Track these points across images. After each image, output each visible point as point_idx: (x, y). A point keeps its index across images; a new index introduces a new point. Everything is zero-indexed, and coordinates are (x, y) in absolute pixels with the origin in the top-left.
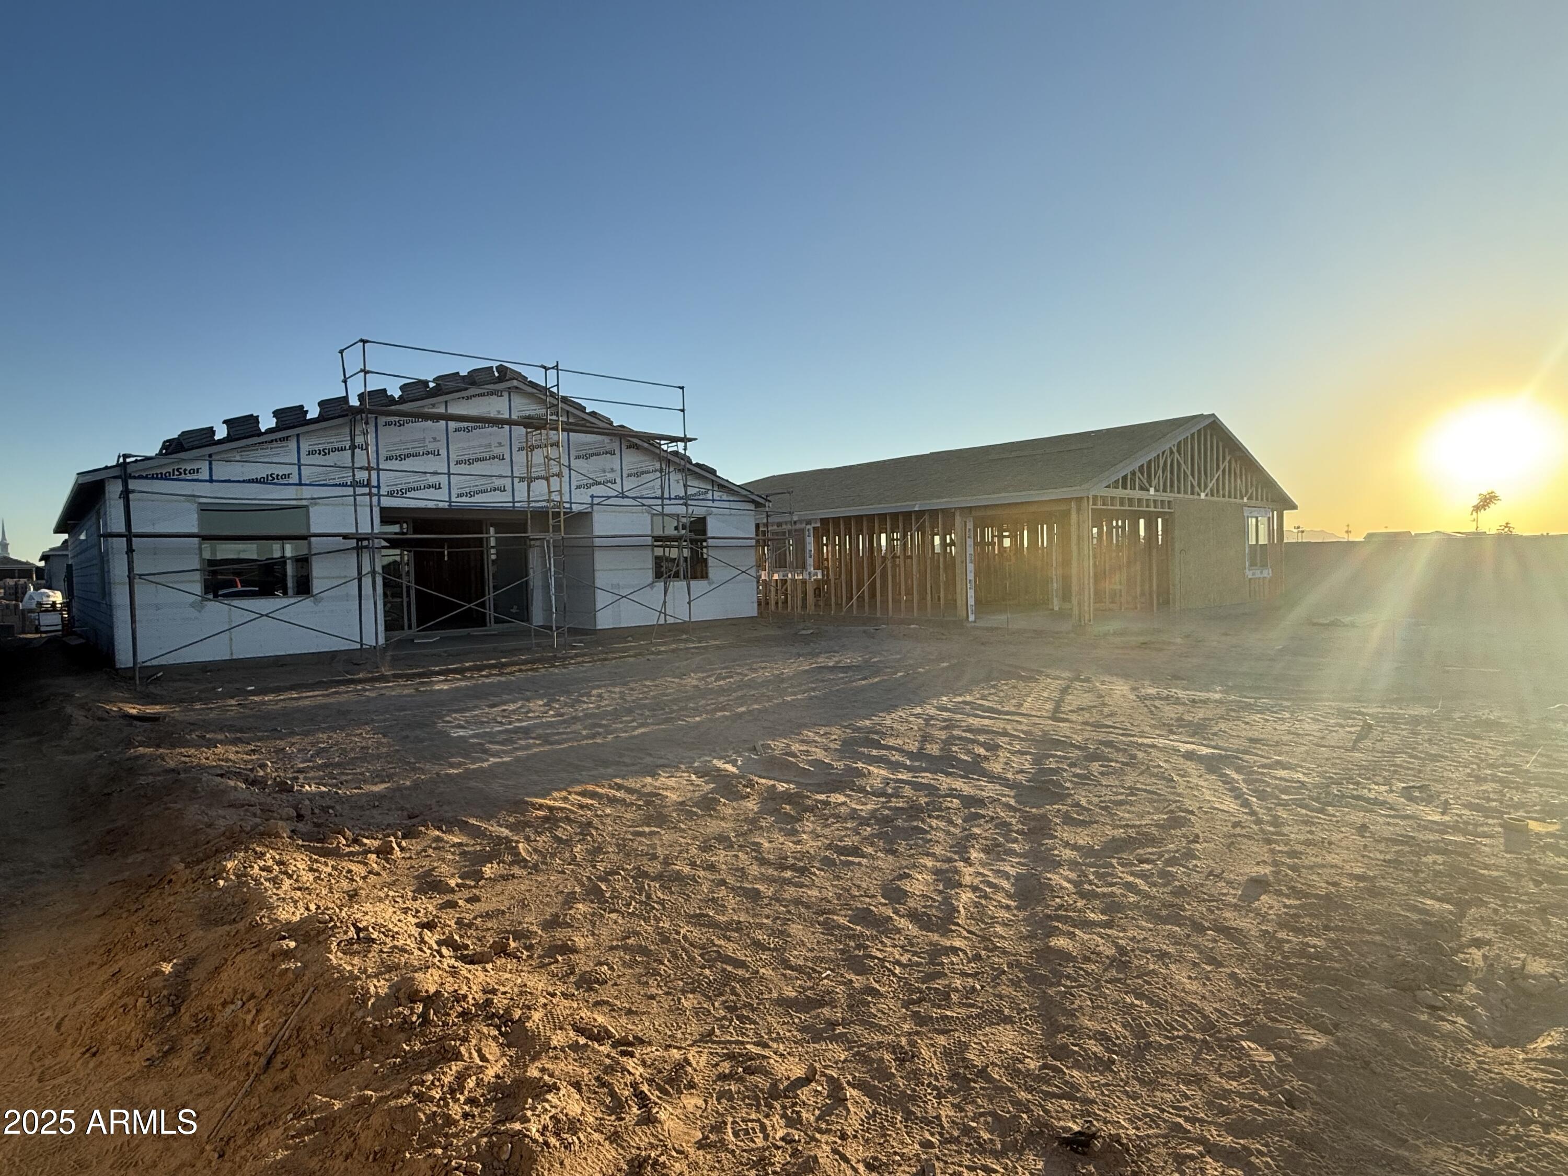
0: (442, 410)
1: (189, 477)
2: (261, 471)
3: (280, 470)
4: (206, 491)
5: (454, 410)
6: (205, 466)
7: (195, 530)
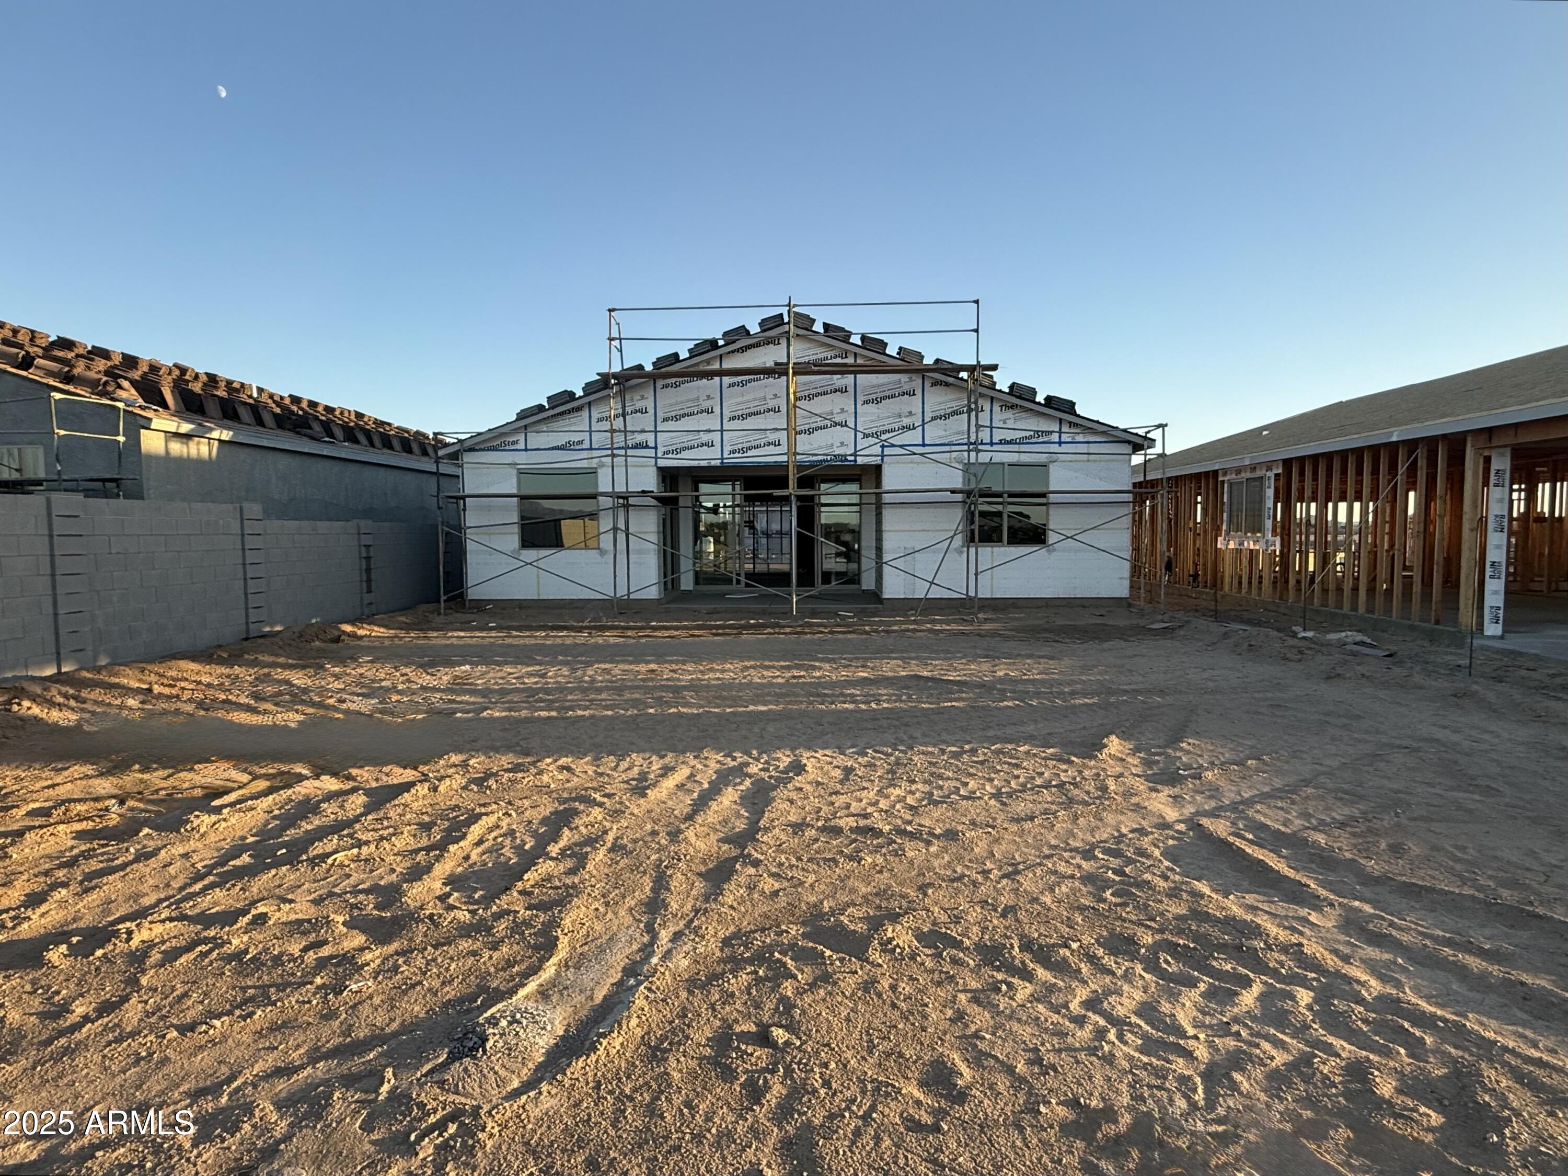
0: (716, 366)
1: (512, 447)
2: (561, 439)
3: (576, 438)
4: (522, 459)
5: (728, 364)
6: (521, 438)
7: (515, 491)
